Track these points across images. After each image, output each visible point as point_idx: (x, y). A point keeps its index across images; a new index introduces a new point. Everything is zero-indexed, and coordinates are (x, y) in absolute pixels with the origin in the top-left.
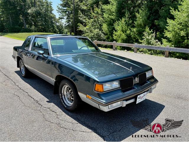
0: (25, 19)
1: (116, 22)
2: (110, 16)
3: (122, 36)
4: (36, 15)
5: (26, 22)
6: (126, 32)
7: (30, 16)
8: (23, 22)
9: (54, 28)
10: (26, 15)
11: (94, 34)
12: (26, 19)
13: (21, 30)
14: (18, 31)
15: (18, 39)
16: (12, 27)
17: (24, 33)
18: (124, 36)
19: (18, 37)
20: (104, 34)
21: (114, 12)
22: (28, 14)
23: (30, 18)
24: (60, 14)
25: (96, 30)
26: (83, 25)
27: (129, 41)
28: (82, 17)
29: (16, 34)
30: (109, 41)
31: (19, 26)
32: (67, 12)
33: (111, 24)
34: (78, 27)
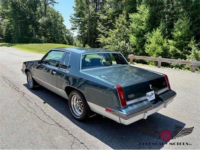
0: (35, 30)
1: (147, 33)
2: (139, 26)
3: (157, 49)
4: (47, 25)
5: (36, 32)
6: (162, 45)
7: (40, 26)
8: (33, 32)
9: (63, 39)
10: (36, 25)
11: (120, 46)
12: (37, 29)
13: (31, 41)
14: (27, 42)
15: (29, 50)
16: (21, 37)
17: (34, 44)
18: (160, 49)
19: (28, 49)
20: (131, 46)
21: (143, 22)
22: (39, 23)
23: (40, 28)
24: (73, 24)
25: (122, 42)
26: (104, 36)
27: (165, 56)
28: (100, 27)
29: (25, 45)
30: (137, 55)
31: (28, 36)
32: (81, 23)
33: (140, 35)
34: (97, 38)
